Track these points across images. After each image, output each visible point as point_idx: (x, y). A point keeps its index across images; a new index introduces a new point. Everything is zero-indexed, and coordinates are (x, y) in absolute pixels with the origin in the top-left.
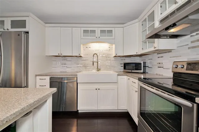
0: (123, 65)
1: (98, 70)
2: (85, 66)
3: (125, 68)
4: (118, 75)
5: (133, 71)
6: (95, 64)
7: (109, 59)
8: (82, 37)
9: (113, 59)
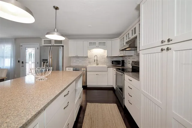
0: (111, 62)
1: (97, 64)
2: (90, 62)
3: (112, 64)
4: (108, 67)
5: (117, 65)
6: (96, 61)
7: (103, 58)
8: (89, 46)
9: (106, 58)
